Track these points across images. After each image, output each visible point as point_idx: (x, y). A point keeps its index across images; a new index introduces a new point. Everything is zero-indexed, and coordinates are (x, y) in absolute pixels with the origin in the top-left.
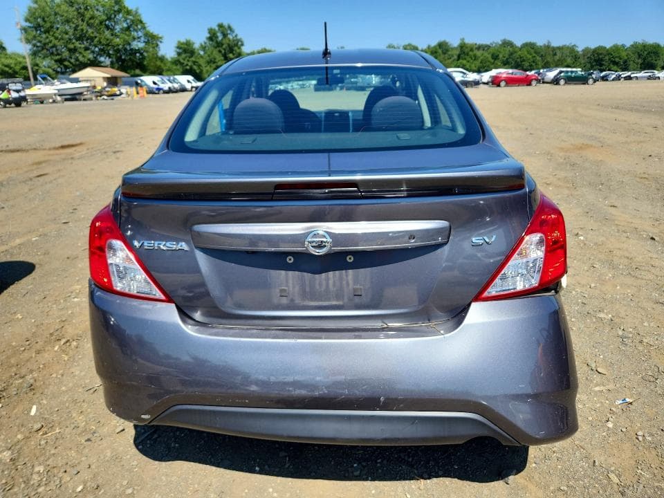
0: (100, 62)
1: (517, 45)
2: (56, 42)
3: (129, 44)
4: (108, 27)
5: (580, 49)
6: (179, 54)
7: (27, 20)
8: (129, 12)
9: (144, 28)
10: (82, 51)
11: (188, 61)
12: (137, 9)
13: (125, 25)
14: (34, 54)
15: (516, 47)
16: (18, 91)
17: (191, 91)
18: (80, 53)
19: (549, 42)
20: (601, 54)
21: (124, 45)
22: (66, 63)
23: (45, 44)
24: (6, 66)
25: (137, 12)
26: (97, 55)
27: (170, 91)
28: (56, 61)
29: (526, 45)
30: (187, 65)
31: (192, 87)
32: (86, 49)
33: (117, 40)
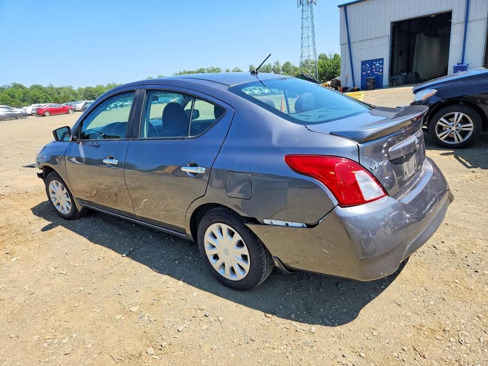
1: (27, 87)
5: (75, 89)
15: (27, 88)
19: (51, 85)
20: (92, 92)
29: (34, 87)
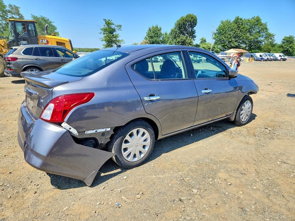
0: (241, 46)
2: (225, 39)
3: (257, 39)
4: (249, 32)
6: (284, 43)
7: (217, 30)
8: (261, 25)
9: (267, 31)
10: (234, 42)
11: (287, 46)
12: (266, 23)
13: (258, 30)
14: (216, 43)
16: (200, 57)
17: (280, 60)
18: (233, 43)
21: (254, 39)
22: (226, 47)
23: (220, 40)
24: (204, 48)
25: (265, 24)
26: (240, 44)
27: (268, 60)
28: (222, 46)
30: (286, 48)
31: (281, 59)
32: (236, 41)
33: (251, 37)
